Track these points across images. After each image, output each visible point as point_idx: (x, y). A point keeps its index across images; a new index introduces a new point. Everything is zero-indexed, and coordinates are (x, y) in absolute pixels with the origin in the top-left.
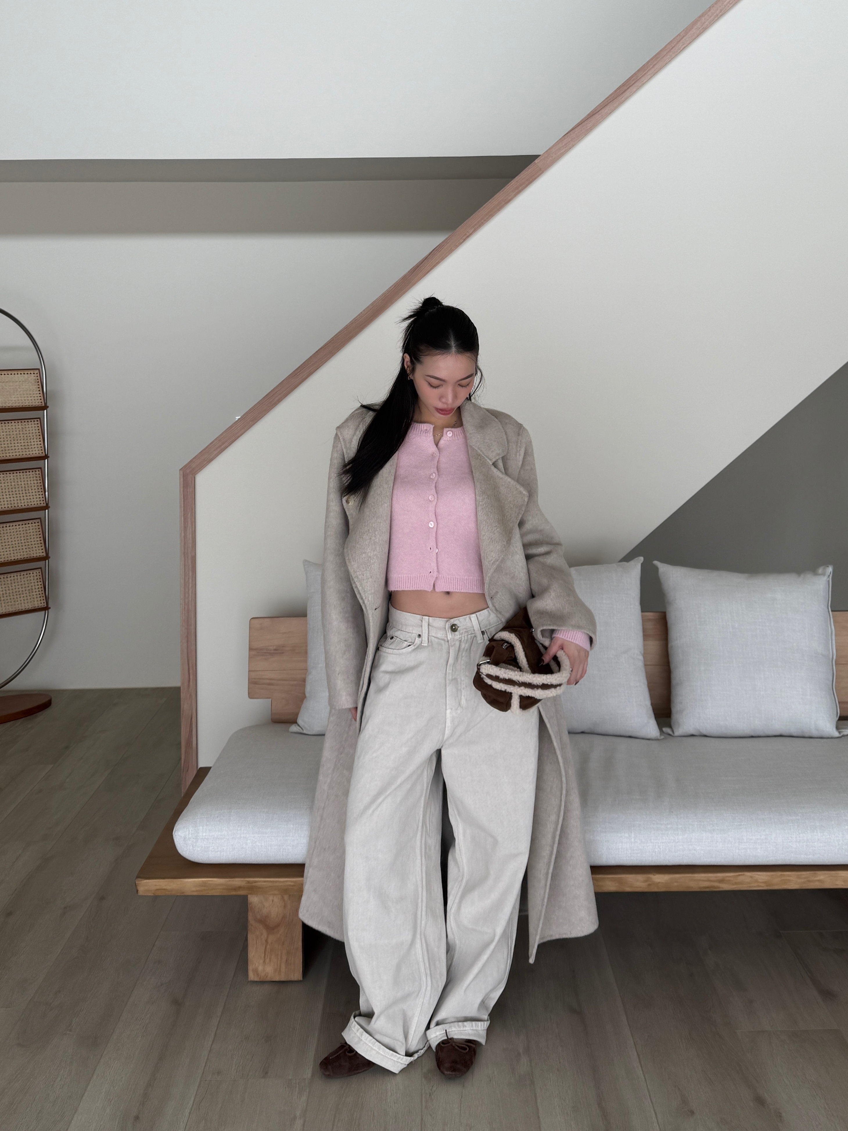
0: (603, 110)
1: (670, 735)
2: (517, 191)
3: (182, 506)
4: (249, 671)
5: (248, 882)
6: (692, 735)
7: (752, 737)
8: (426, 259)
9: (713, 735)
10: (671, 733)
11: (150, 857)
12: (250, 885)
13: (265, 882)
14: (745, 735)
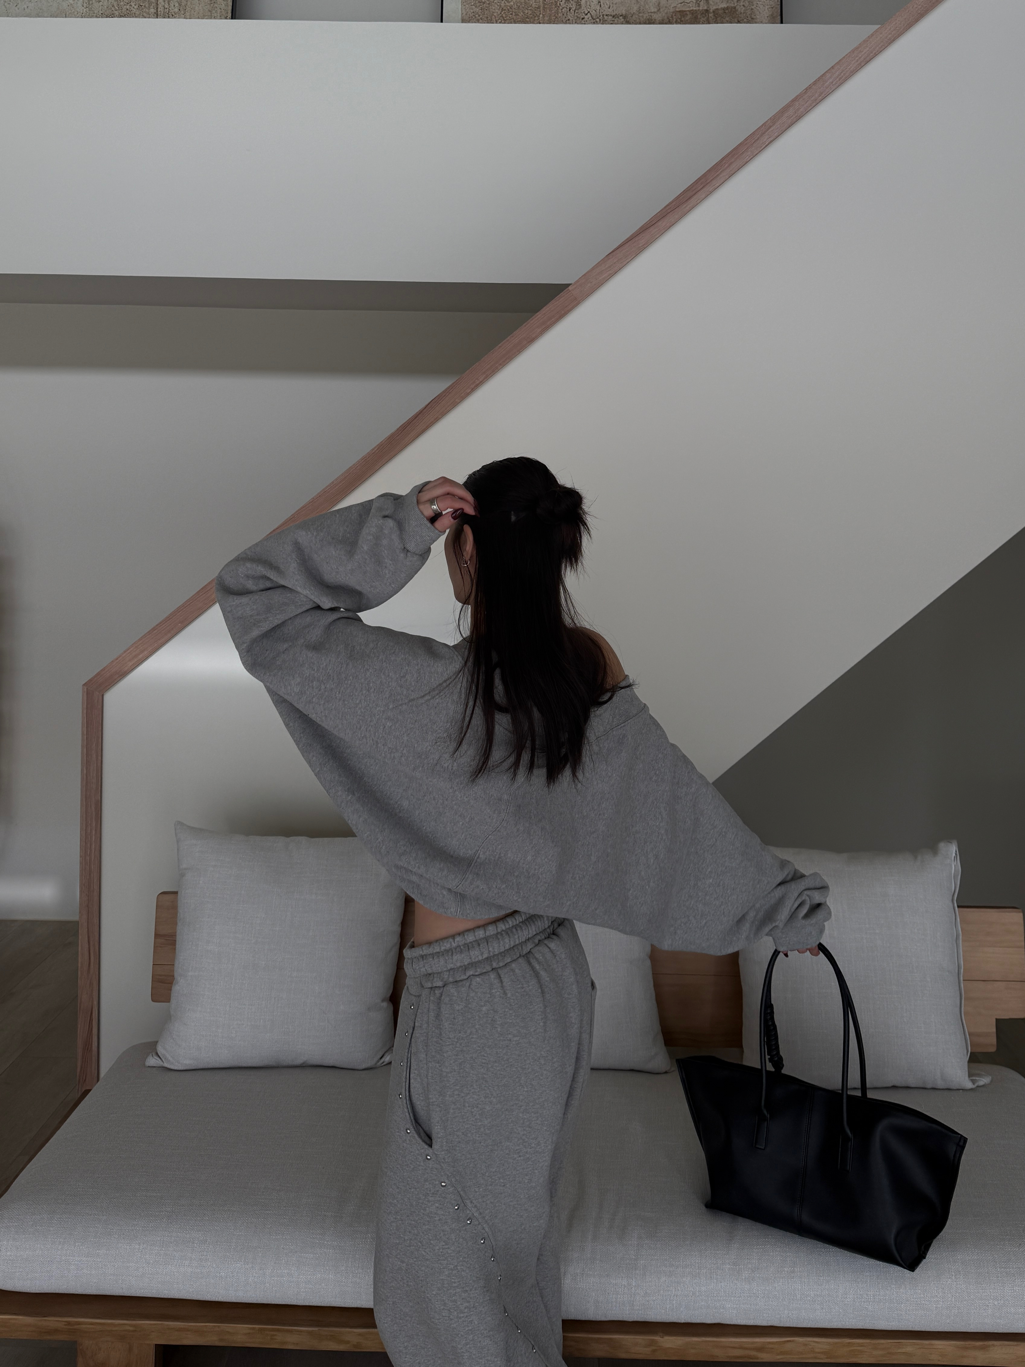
0: (660, 223)
2: (544, 327)
3: (85, 733)
4: (154, 965)
5: (69, 1323)
8: (420, 414)
12: (71, 1327)
13: (92, 1324)
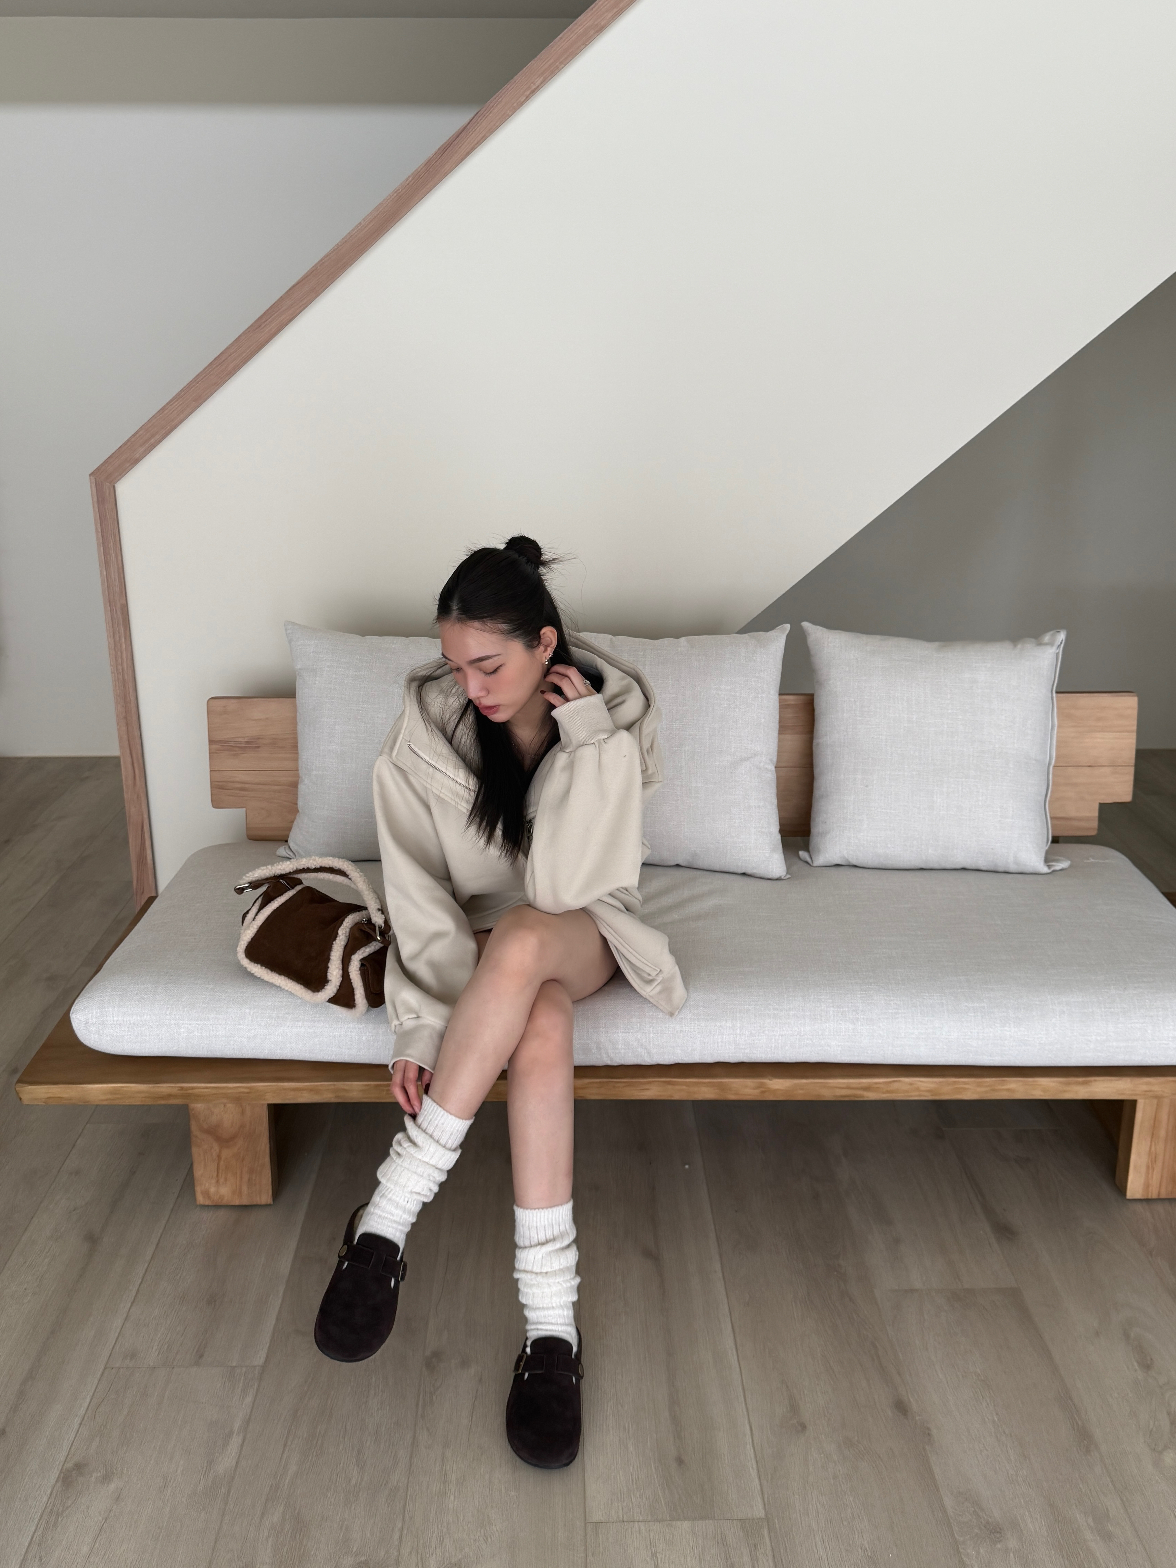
1: (807, 863)
3: (99, 530)
4: (211, 771)
5: (182, 1088)
6: (838, 865)
7: (922, 869)
9: (867, 867)
10: (809, 860)
11: (45, 1047)
12: (185, 1092)
13: (207, 1088)
14: (912, 868)
